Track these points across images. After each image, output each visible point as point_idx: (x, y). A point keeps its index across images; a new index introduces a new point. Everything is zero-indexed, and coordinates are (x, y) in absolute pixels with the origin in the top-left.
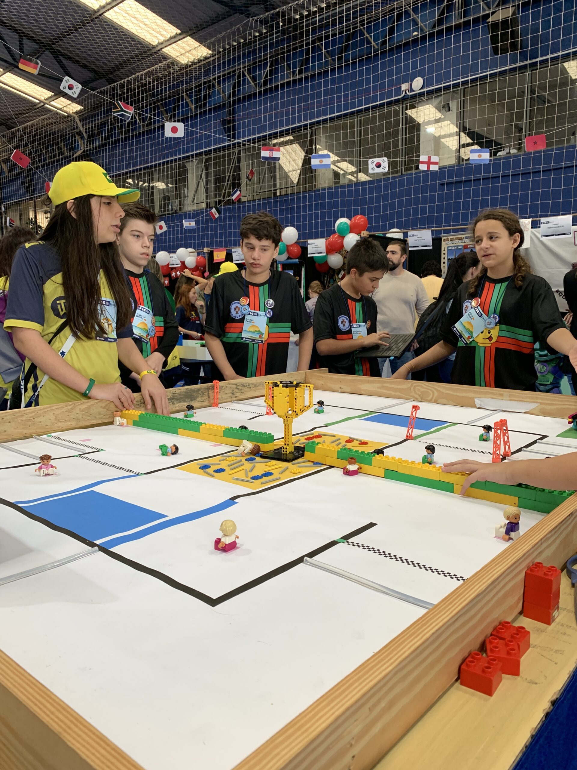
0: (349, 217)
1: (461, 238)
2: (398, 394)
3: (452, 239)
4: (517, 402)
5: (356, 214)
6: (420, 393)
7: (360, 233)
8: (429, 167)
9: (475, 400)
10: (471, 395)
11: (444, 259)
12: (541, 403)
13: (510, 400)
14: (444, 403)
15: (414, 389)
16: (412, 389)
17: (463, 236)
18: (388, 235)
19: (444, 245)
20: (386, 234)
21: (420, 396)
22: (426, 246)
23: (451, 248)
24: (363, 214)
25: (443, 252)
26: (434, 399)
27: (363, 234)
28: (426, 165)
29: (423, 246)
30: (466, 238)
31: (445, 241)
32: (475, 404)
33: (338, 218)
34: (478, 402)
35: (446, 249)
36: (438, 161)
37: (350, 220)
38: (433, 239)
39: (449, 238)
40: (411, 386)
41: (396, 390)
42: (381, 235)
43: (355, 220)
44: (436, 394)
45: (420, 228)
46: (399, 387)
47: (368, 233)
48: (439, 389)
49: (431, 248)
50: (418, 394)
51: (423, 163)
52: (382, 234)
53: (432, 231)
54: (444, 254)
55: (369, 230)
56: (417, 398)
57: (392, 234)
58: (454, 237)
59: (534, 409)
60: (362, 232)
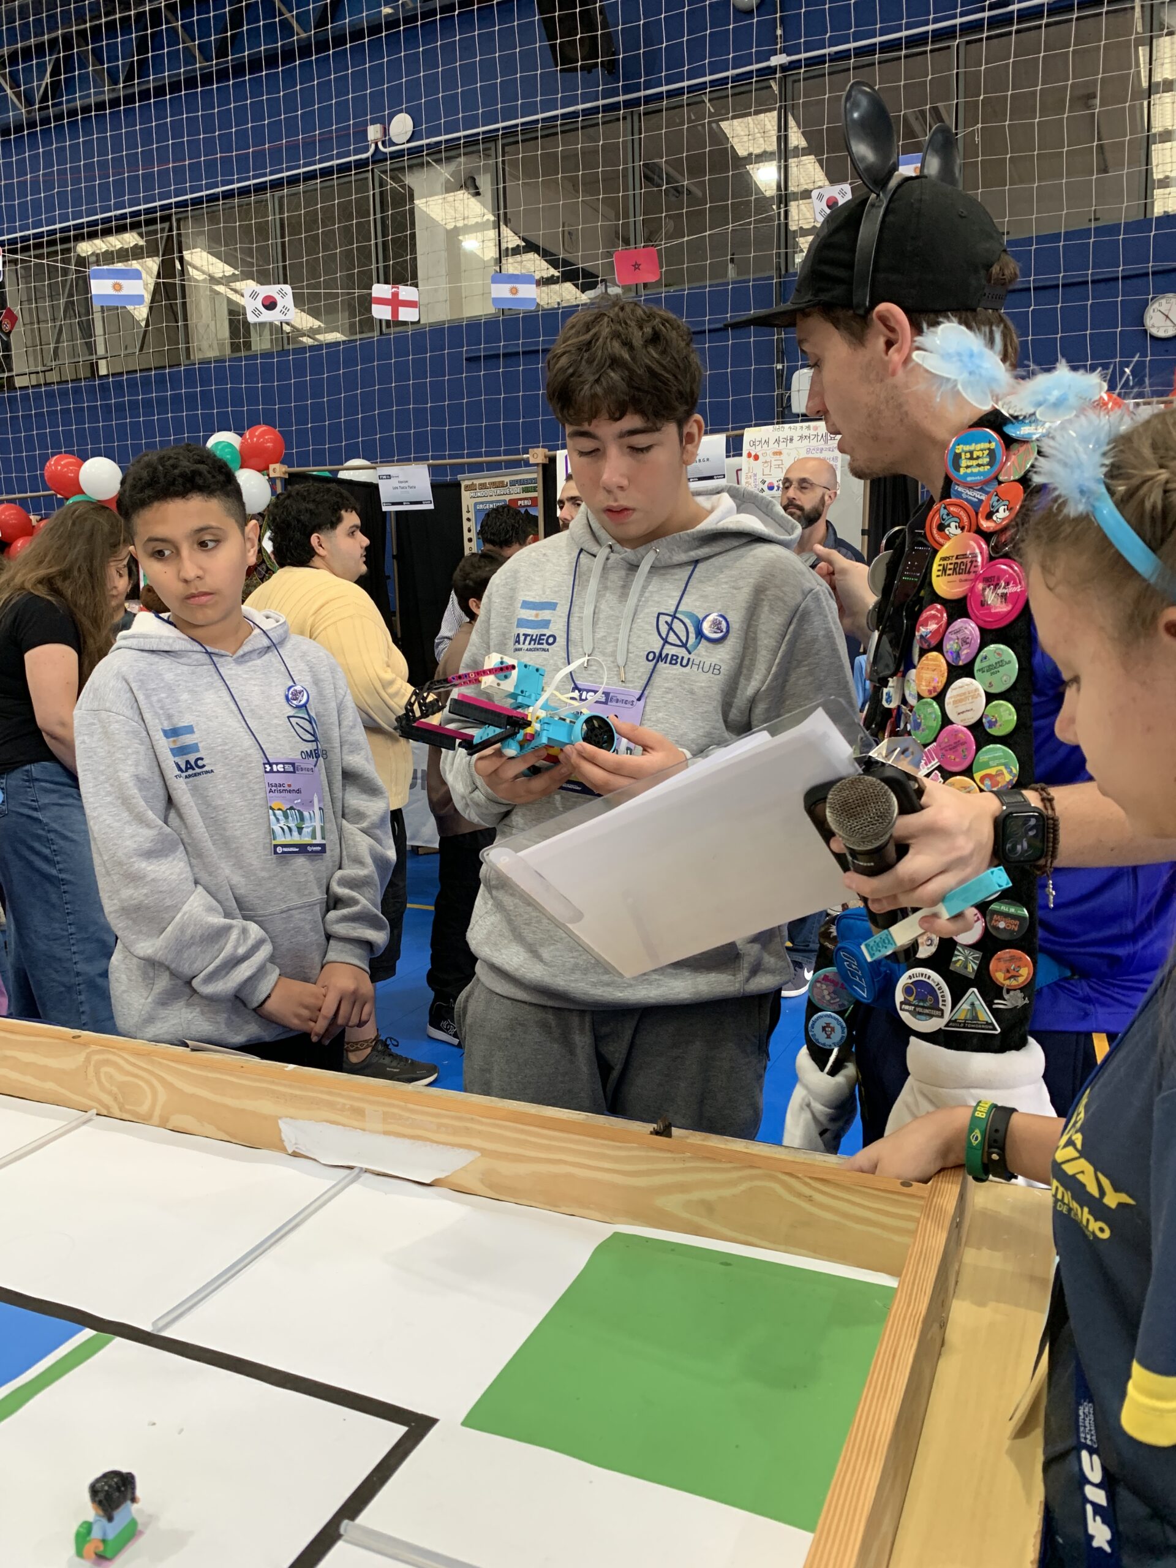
0: (239, 431)
1: (502, 485)
2: (50, 1085)
3: (483, 486)
4: (407, 1141)
5: (253, 423)
6: (115, 1090)
7: (267, 468)
8: (395, 313)
9: (282, 1124)
10: (266, 1106)
11: (469, 531)
12: (484, 1152)
13: (386, 1133)
14: (190, 1129)
15: (97, 1073)
16: (91, 1069)
17: (507, 479)
18: (343, 475)
19: (467, 499)
20: (338, 471)
21: (116, 1099)
22: (420, 503)
23: (481, 507)
24: (270, 423)
25: (465, 515)
26: (157, 1113)
27: (274, 470)
28: (389, 308)
29: (412, 503)
30: (513, 483)
31: (467, 488)
32: (282, 1141)
33: (213, 432)
34: (290, 1132)
35: (472, 509)
36: (417, 299)
37: (241, 435)
38: (433, 486)
39: (476, 482)
40: (88, 1059)
41: (43, 1073)
42: (327, 474)
43: (251, 437)
44: (162, 1095)
45: (398, 461)
46: (52, 1063)
47: (285, 468)
48: (170, 1078)
49: (431, 507)
50: (110, 1093)
51: (382, 301)
52: (330, 471)
53: (429, 466)
54: (469, 520)
55: (286, 461)
56: (107, 1108)
57: (352, 472)
58: (487, 481)
59: (464, 1169)
60: (272, 467)
